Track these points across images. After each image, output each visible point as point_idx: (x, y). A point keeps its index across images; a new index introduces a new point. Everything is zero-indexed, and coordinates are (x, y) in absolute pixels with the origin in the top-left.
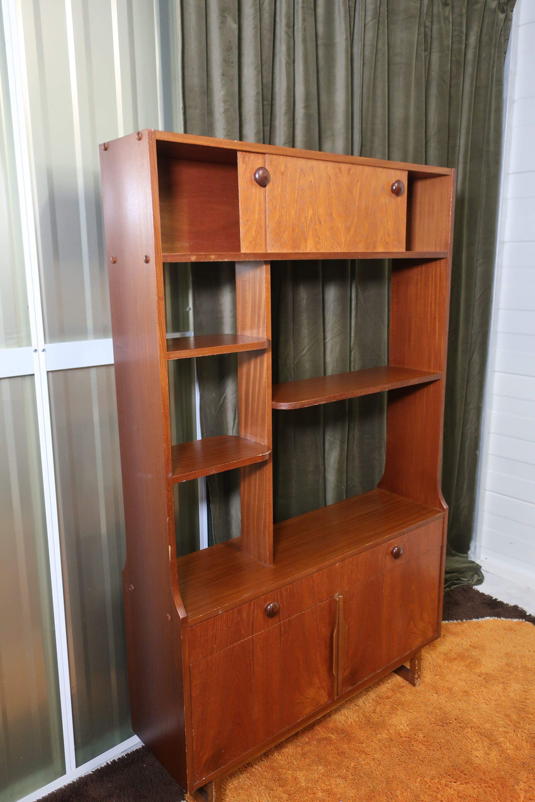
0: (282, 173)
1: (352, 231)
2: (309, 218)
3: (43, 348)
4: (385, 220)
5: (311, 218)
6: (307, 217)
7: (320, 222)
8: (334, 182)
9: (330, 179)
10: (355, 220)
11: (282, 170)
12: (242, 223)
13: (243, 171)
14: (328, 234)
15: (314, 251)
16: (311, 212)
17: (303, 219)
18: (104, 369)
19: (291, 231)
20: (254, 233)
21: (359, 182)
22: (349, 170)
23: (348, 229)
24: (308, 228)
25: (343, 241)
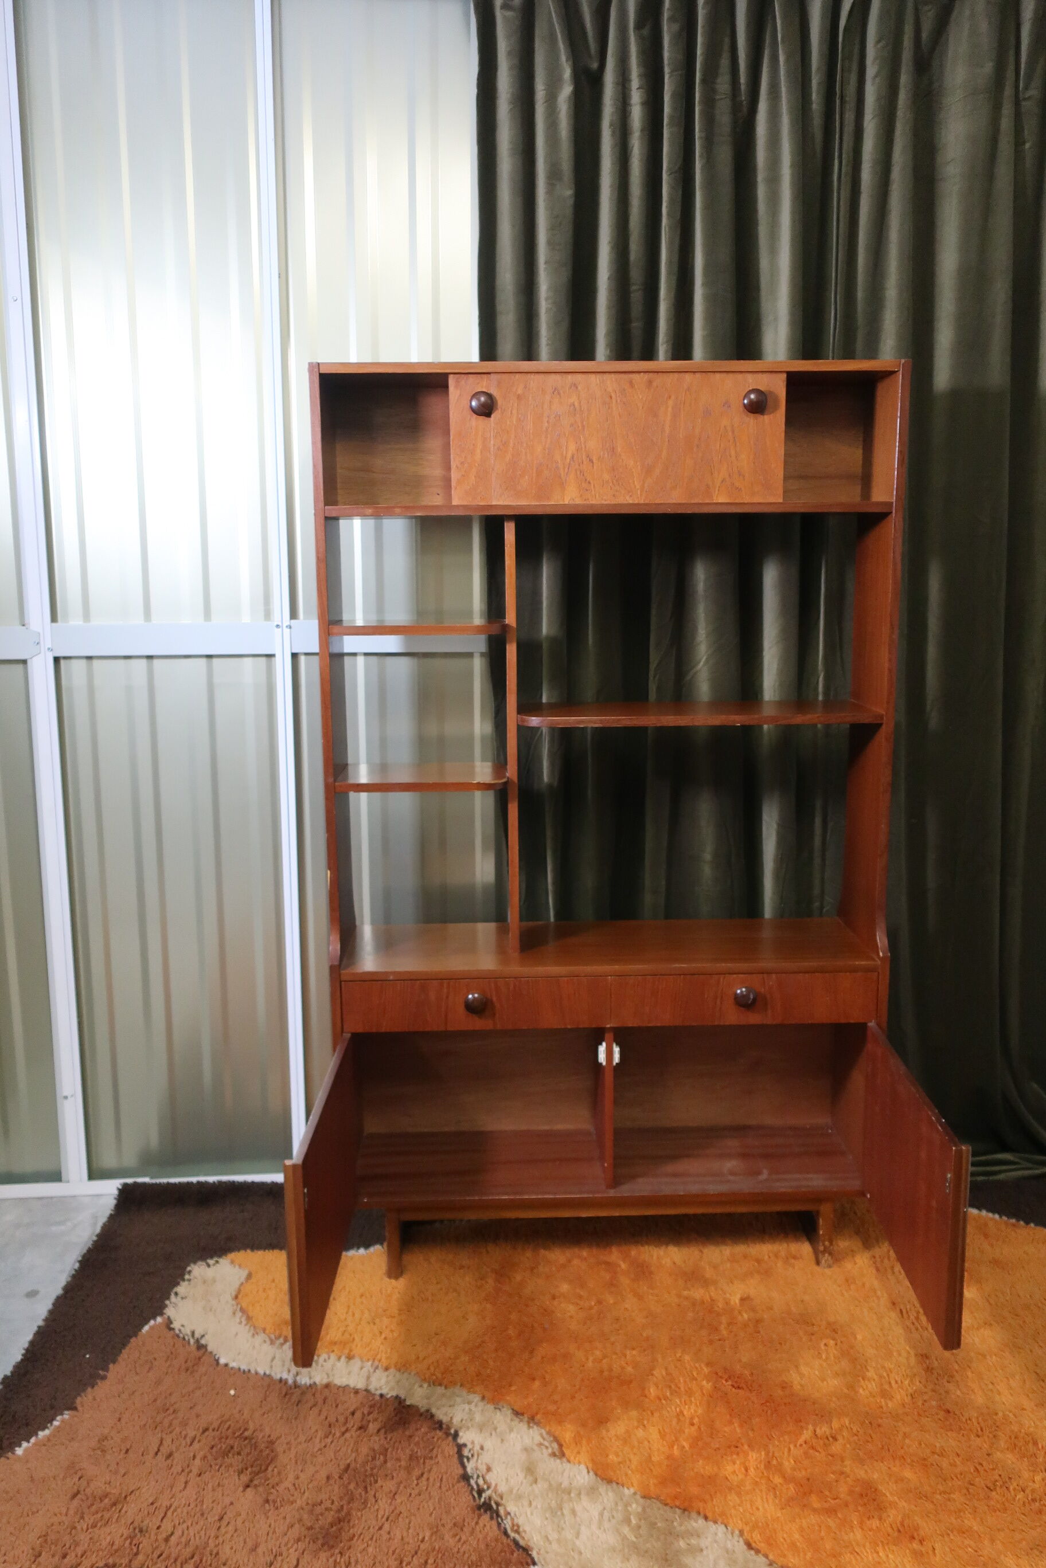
0: (519, 397)
1: (657, 471)
2: (569, 455)
3: (288, 623)
4: (733, 453)
5: (573, 457)
6: (565, 452)
7: (591, 461)
8: (619, 401)
9: (611, 397)
10: (664, 454)
11: (520, 392)
12: (454, 467)
13: (456, 398)
14: (606, 477)
15: (578, 501)
16: (572, 447)
17: (558, 457)
18: (375, 659)
19: (534, 475)
20: (473, 478)
21: (673, 397)
22: (650, 382)
23: (648, 471)
24: (566, 469)
25: (638, 487)
